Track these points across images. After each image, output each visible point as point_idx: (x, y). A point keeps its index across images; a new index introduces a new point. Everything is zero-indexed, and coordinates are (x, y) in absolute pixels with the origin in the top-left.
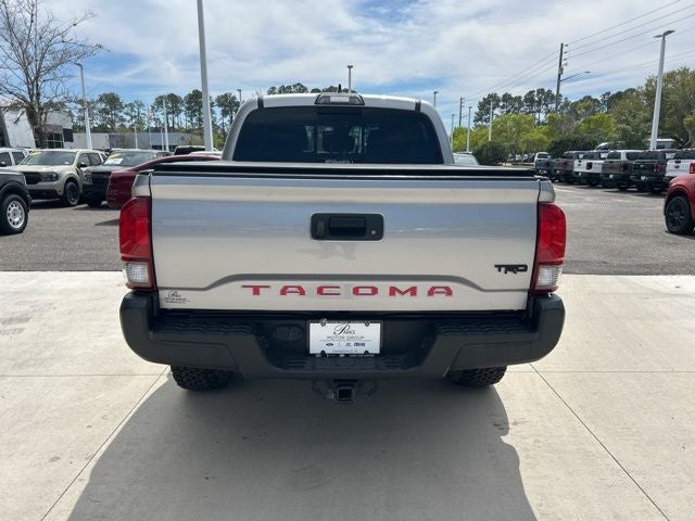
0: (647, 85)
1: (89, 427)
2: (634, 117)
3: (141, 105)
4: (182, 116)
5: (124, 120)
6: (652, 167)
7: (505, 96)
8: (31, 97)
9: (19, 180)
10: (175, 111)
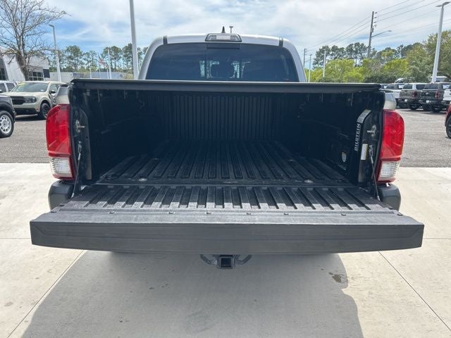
0: (429, 40)
1: (37, 278)
2: (421, 61)
3: (94, 54)
4: (121, 60)
5: (82, 63)
6: (434, 94)
7: (333, 47)
8: (19, 47)
9: (8, 101)
10: (116, 58)
